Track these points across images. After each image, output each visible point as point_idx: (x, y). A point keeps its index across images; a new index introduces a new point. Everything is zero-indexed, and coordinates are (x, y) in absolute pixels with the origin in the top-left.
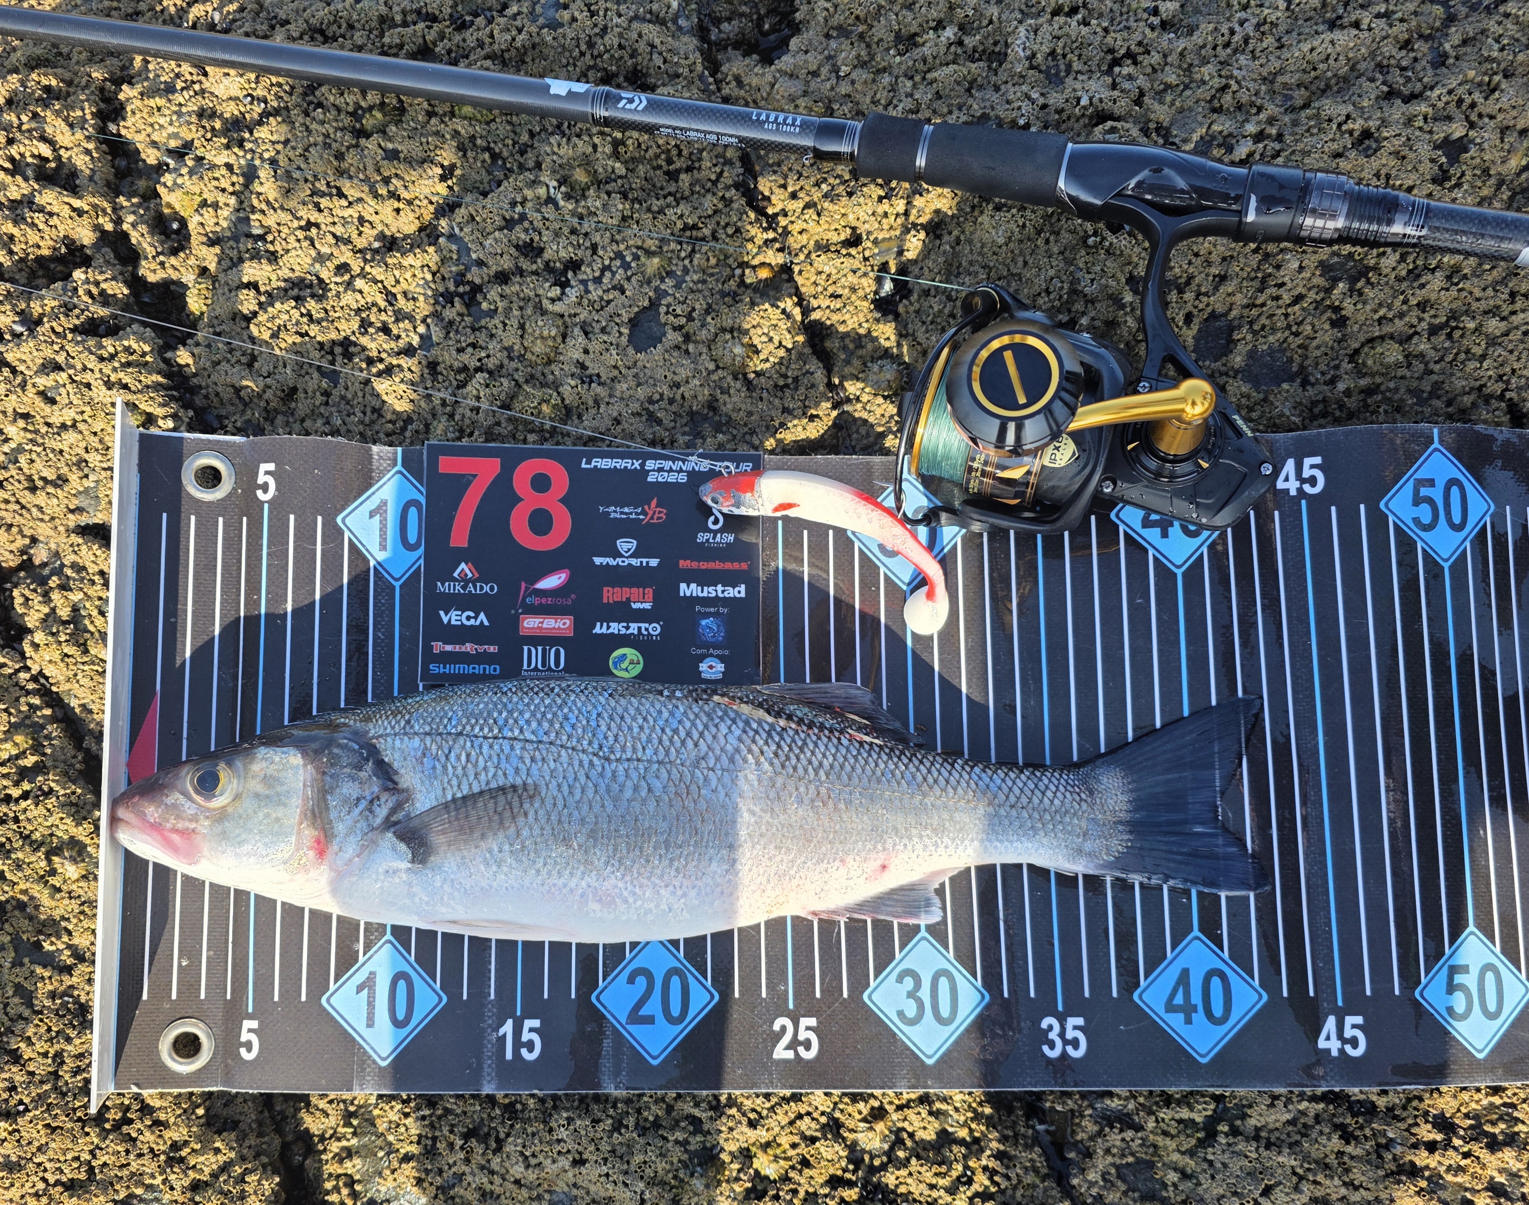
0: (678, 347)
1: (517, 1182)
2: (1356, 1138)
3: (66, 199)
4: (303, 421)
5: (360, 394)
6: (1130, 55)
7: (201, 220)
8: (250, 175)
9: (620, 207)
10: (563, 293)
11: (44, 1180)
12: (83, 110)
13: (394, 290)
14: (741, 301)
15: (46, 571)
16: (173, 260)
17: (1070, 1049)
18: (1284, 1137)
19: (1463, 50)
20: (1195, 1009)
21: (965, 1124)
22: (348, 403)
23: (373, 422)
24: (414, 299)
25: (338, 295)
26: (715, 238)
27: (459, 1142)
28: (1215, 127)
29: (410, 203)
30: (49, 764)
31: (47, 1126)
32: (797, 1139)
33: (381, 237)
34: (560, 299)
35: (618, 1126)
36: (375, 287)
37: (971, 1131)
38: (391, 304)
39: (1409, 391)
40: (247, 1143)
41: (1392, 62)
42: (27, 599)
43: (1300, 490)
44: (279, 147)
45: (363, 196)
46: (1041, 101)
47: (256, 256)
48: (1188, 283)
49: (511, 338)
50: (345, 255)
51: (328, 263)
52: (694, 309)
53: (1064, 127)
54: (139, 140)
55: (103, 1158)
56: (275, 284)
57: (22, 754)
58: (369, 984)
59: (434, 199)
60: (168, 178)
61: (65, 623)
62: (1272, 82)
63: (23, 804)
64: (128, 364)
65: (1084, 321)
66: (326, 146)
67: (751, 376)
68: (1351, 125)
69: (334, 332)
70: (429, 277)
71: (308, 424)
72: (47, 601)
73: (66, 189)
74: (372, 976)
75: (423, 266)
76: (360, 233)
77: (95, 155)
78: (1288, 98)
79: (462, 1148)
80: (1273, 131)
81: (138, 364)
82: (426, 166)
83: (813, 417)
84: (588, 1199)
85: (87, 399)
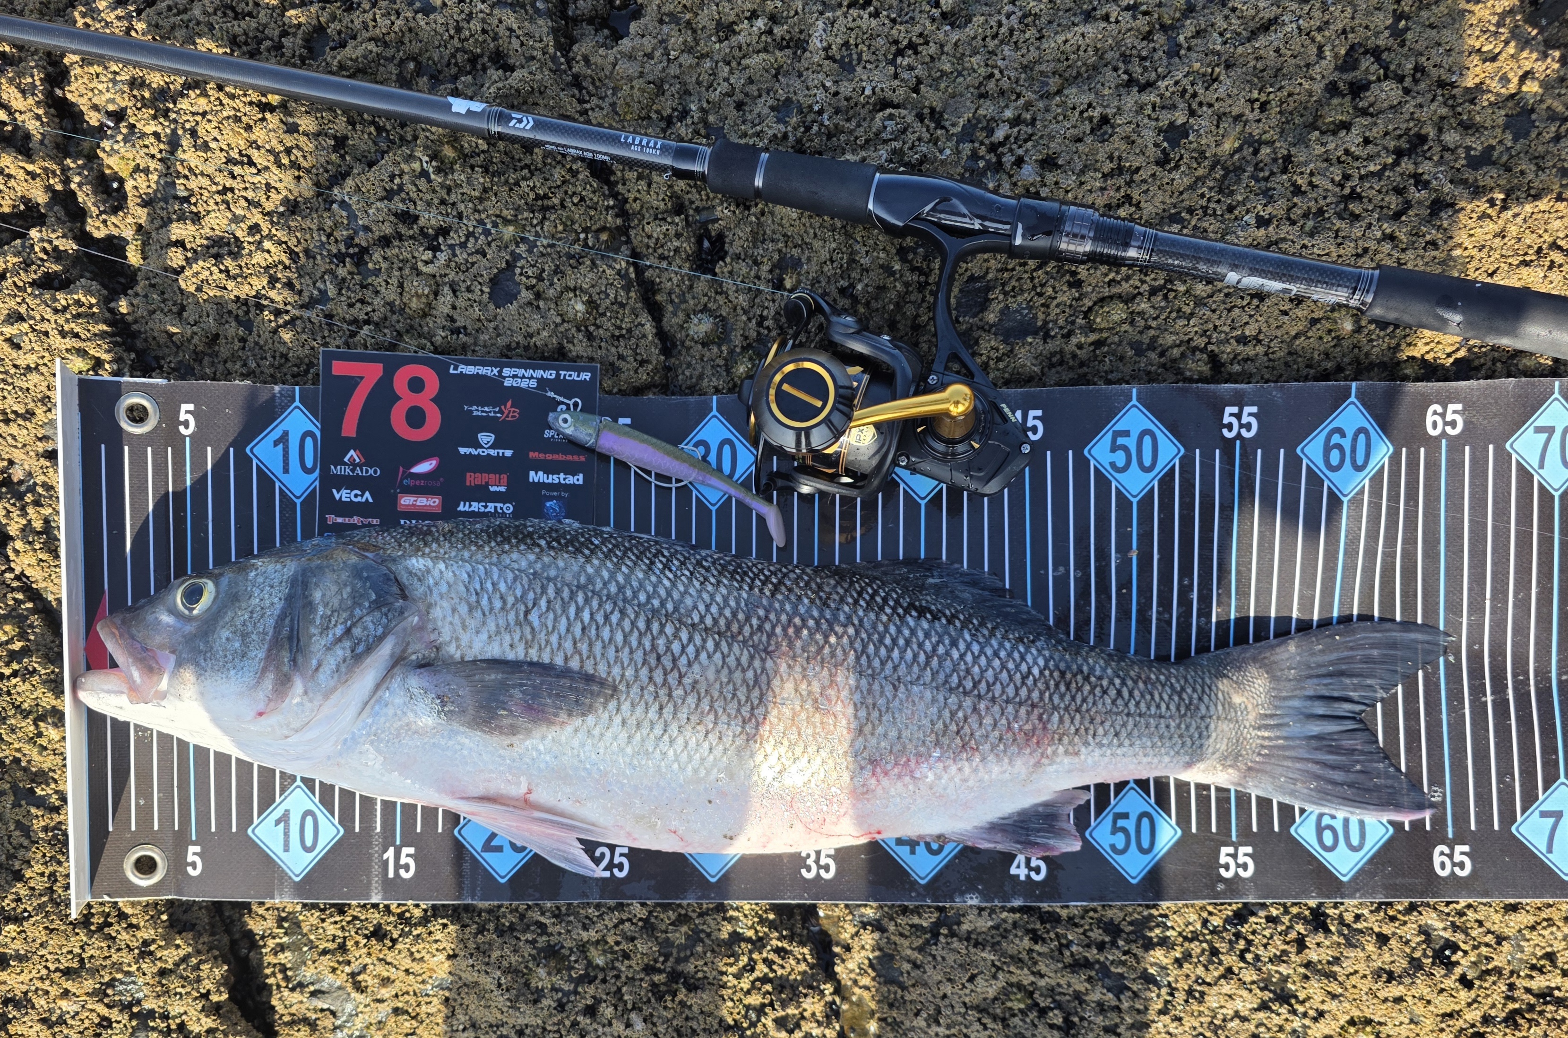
0: (530, 303)
1: (407, 971)
2: (1043, 940)
3: (21, 163)
4: (225, 362)
5: (270, 341)
6: (912, 46)
7: (136, 184)
8: (174, 144)
9: (481, 180)
10: (435, 257)
11: (46, 967)
12: (32, 76)
13: (296, 250)
14: (584, 263)
15: (22, 488)
16: (113, 219)
17: (822, 873)
18: (988, 938)
19: (1194, 42)
21: (752, 927)
22: (261, 349)
23: (281, 365)
24: (313, 257)
25: (250, 254)
26: (563, 206)
27: (362, 941)
28: (981, 112)
29: (308, 171)
30: (33, 648)
31: (46, 928)
33: (286, 201)
34: (432, 262)
36: (281, 248)
37: (757, 932)
38: (295, 262)
39: (1131, 344)
40: (201, 941)
41: (1134, 52)
42: (9, 512)
44: (198, 118)
45: (269, 164)
46: (833, 89)
47: (181, 218)
49: (391, 294)
50: (256, 217)
51: (242, 224)
52: (543, 270)
53: (851, 112)
54: (83, 104)
55: (90, 952)
56: (199, 241)
57: (10, 641)
58: (284, 819)
59: (329, 167)
60: (106, 144)
61: (39, 533)
62: (1032, 70)
63: (14, 681)
64: (78, 316)
65: (859, 287)
66: (238, 119)
67: (592, 328)
68: (1091, 113)
69: (247, 287)
70: (324, 239)
71: (229, 365)
72: (24, 513)
73: (21, 153)
74: (287, 813)
75: (319, 230)
76: (268, 198)
77: (45, 121)
78: (1046, 84)
79: (365, 946)
80: (1028, 116)
81: (86, 316)
82: (321, 139)
83: (643, 362)
84: (460, 983)
85: (46, 346)
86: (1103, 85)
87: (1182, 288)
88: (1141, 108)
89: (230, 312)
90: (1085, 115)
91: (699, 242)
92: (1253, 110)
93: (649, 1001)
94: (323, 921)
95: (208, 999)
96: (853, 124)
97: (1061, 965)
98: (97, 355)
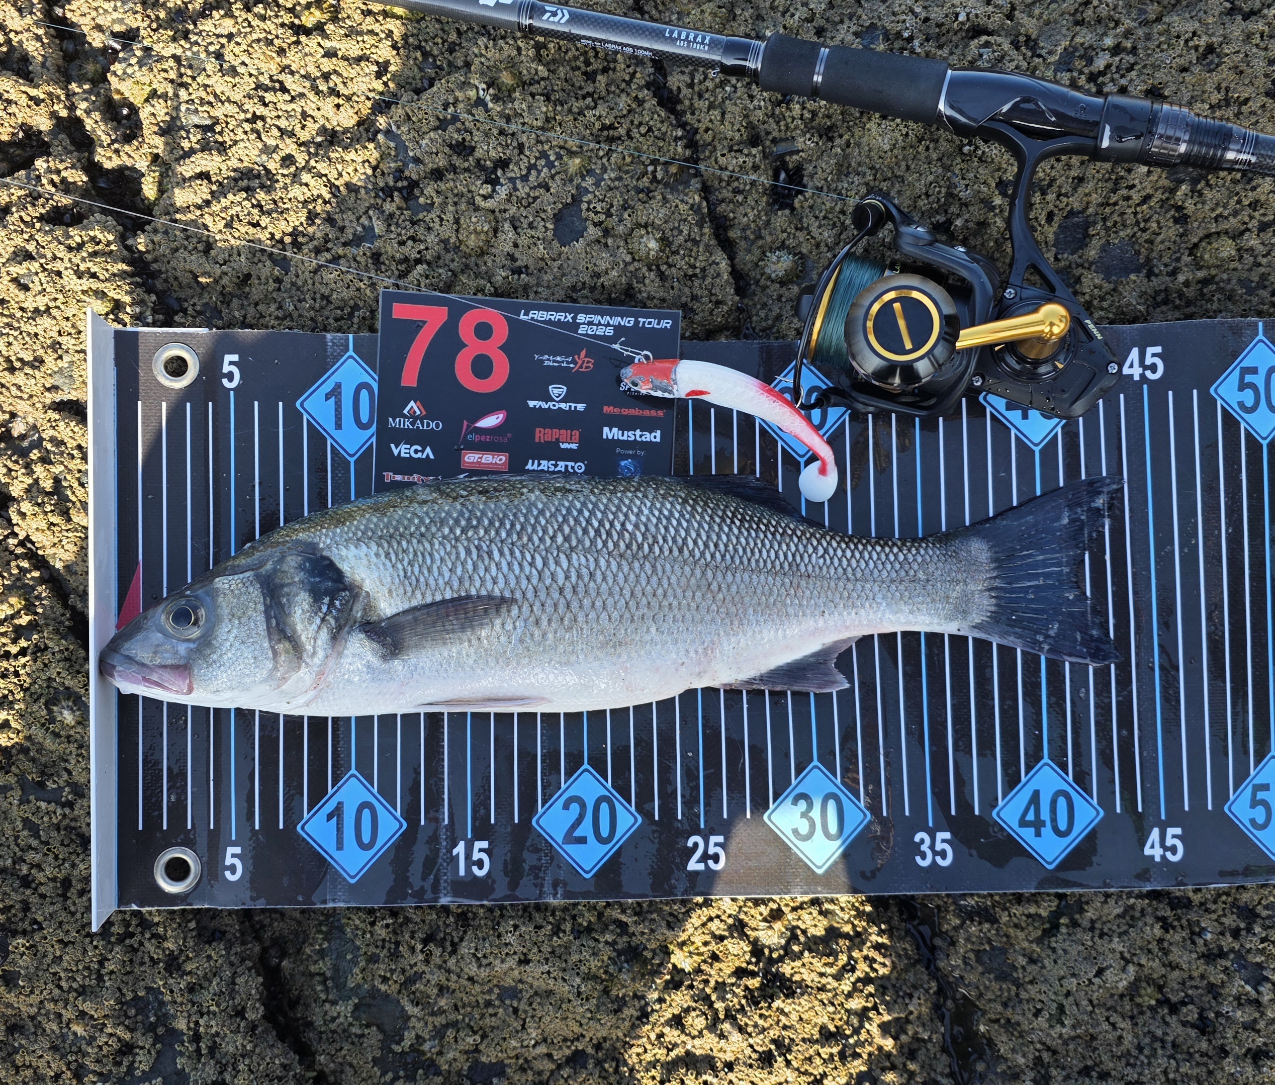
0: (597, 241)
1: (471, 978)
2: (1174, 928)
3: (23, 88)
4: (256, 304)
5: (310, 282)
7: (153, 110)
9: (544, 109)
10: (494, 191)
13: (337, 183)
14: (654, 197)
15: (25, 444)
16: (127, 148)
17: (938, 859)
18: (1114, 928)
20: (1043, 824)
21: (849, 922)
22: (298, 289)
25: (285, 187)
26: (630, 137)
27: (419, 947)
28: (1078, 40)
30: (41, 622)
32: (708, 938)
33: (323, 130)
34: (491, 196)
35: (557, 931)
36: (320, 181)
37: (854, 926)
38: (336, 196)
39: (1240, 281)
40: (233, 951)
42: (10, 470)
43: (1142, 376)
44: (224, 41)
45: (305, 91)
46: (924, 15)
47: (206, 148)
48: (1050, 185)
49: (447, 231)
50: (289, 147)
51: (274, 155)
52: (612, 206)
53: (943, 39)
54: (84, 24)
56: (225, 174)
57: (17, 615)
58: (337, 812)
59: (371, 95)
60: (118, 67)
61: (48, 494)
63: (22, 660)
64: (95, 254)
65: (959, 222)
66: (269, 43)
67: (664, 268)
68: (1196, 41)
69: (284, 223)
70: (369, 171)
71: (262, 307)
72: (30, 472)
73: (21, 77)
74: (340, 806)
75: (364, 162)
76: (303, 127)
77: (45, 41)
78: (1142, 12)
79: (422, 951)
80: (1128, 45)
81: (103, 254)
82: (363, 64)
83: (718, 303)
84: (531, 992)
85: (59, 287)
86: (1205, 13)
88: (1249, 37)
89: (263, 251)
90: (1191, 44)
91: (776, 177)
94: (373, 924)
95: (244, 1018)
96: (945, 52)
97: (1194, 956)
98: (116, 297)
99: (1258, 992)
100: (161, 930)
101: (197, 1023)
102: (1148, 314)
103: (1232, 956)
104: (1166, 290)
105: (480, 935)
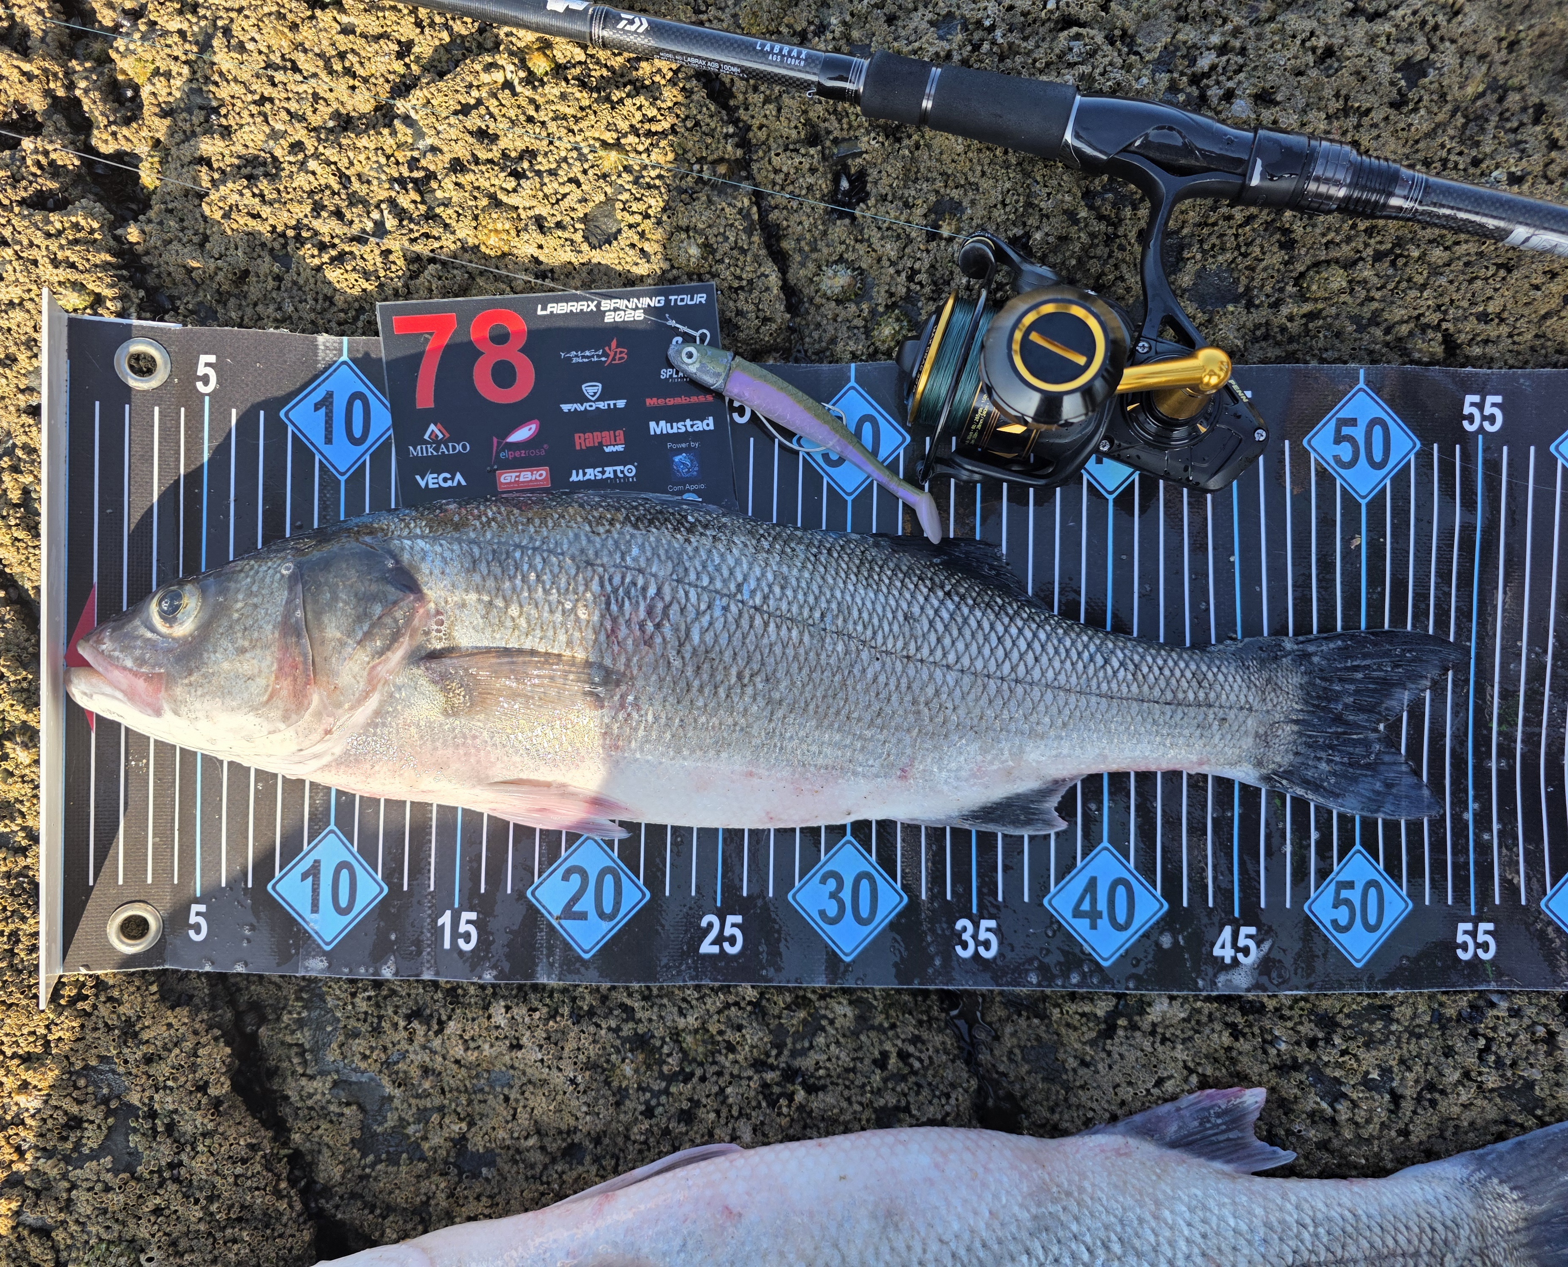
0: (632, 244)
1: (457, 1062)
2: (1244, 1035)
3: (16, 63)
4: (255, 305)
5: (312, 281)
7: (154, 89)
8: (205, 46)
9: (578, 96)
10: (518, 185)
13: (347, 172)
14: (698, 198)
16: (125, 131)
17: (982, 951)
18: (1178, 1033)
20: (1099, 915)
22: (300, 289)
23: (324, 310)
24: (369, 182)
25: (291, 176)
26: (674, 132)
27: (402, 1023)
28: (1180, 37)
29: (365, 80)
32: (724, 1027)
33: (336, 115)
34: (515, 191)
35: (553, 1015)
36: (328, 169)
38: (345, 188)
39: (1350, 318)
40: (198, 1019)
45: (318, 70)
47: (209, 131)
49: (464, 229)
50: (299, 133)
51: (282, 141)
52: (650, 207)
53: (1028, 31)
55: (57, 1033)
56: (228, 160)
58: (314, 872)
59: (391, 77)
60: (120, 43)
61: (15, 507)
64: (76, 242)
65: (1038, 236)
66: (281, 16)
67: (706, 277)
68: (1314, 42)
69: (286, 214)
70: (383, 160)
71: (260, 308)
73: (17, 51)
74: (316, 864)
75: (377, 149)
76: (314, 112)
77: (48, 15)
78: (1256, 10)
79: (405, 1028)
80: (1237, 44)
81: (86, 242)
82: (382, 42)
83: (766, 320)
84: (524, 1079)
85: (33, 277)
86: (1325, 12)
87: (1416, 254)
88: (1372, 40)
89: (263, 245)
90: (1308, 44)
91: (836, 181)
92: (1499, 51)
93: (759, 1106)
94: (354, 995)
95: (205, 1093)
96: (1030, 44)
97: (1266, 1067)
98: (97, 290)
99: (1335, 1110)
100: (116, 994)
101: (151, 1098)
102: (1246, 349)
103: (1307, 1068)
104: (1267, 323)
105: (470, 1016)
